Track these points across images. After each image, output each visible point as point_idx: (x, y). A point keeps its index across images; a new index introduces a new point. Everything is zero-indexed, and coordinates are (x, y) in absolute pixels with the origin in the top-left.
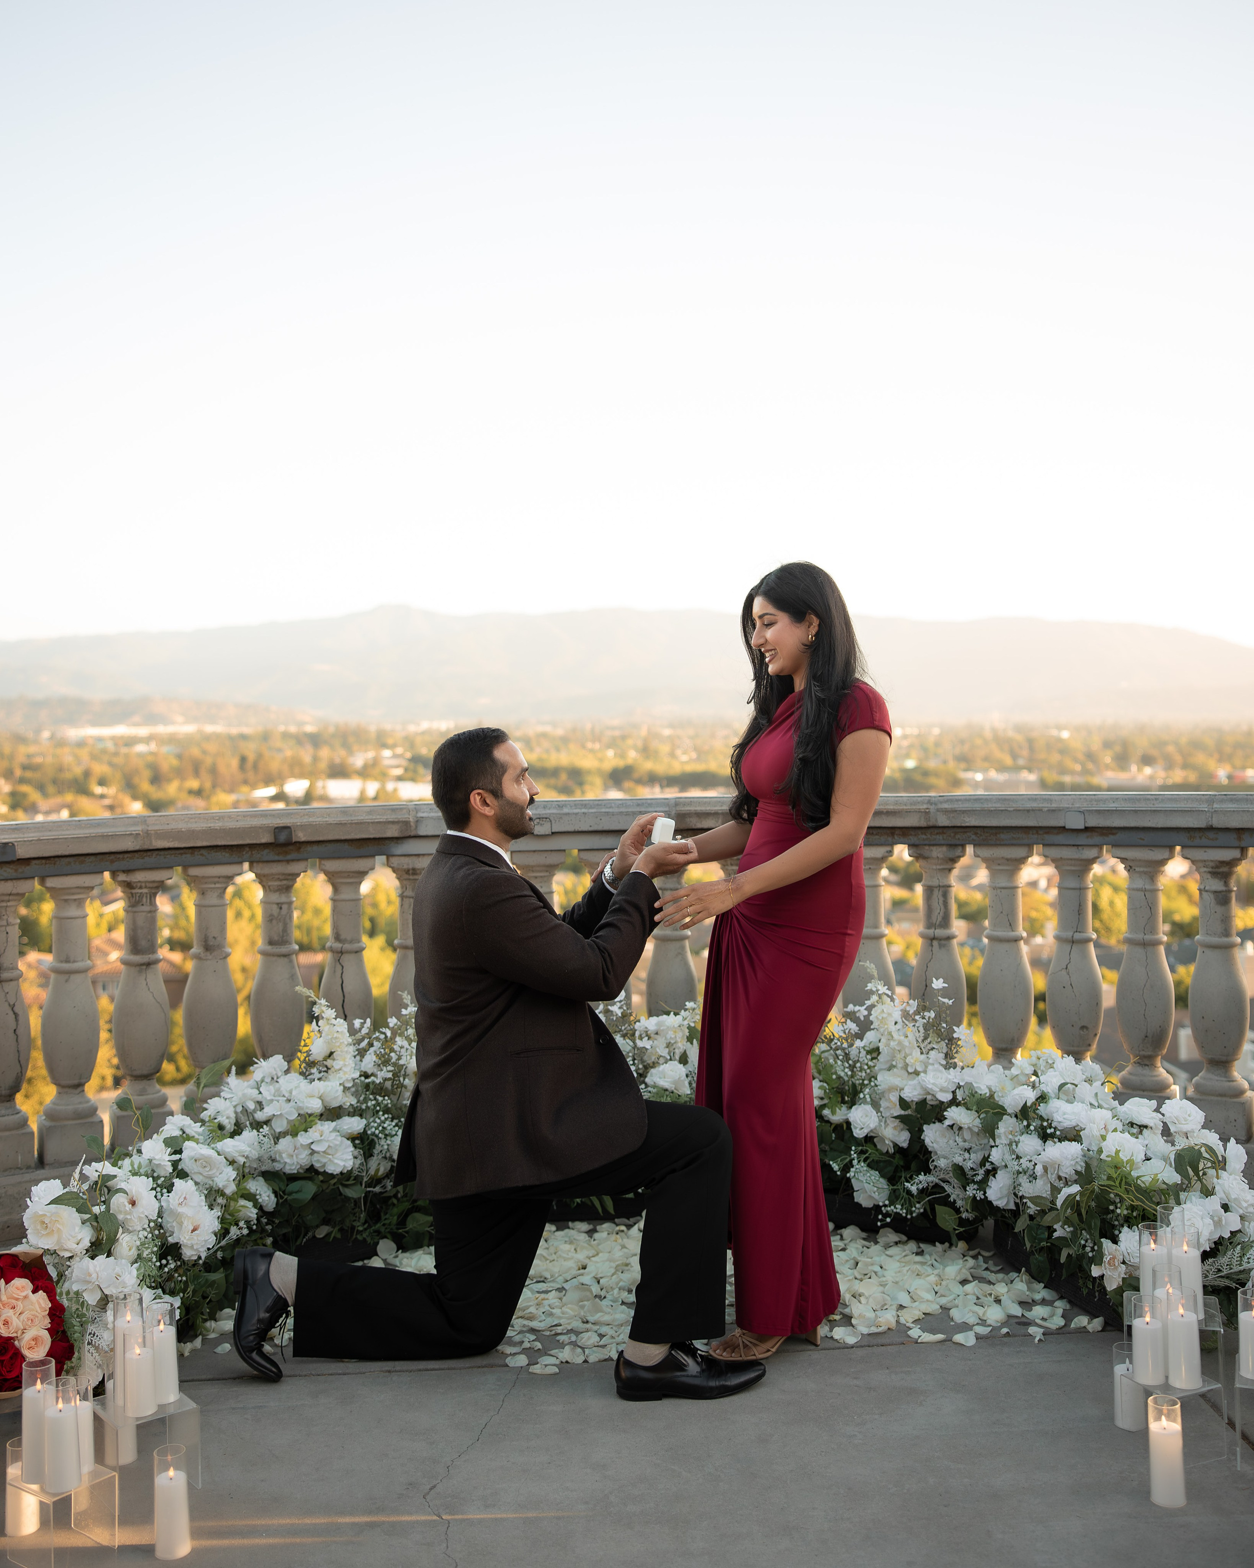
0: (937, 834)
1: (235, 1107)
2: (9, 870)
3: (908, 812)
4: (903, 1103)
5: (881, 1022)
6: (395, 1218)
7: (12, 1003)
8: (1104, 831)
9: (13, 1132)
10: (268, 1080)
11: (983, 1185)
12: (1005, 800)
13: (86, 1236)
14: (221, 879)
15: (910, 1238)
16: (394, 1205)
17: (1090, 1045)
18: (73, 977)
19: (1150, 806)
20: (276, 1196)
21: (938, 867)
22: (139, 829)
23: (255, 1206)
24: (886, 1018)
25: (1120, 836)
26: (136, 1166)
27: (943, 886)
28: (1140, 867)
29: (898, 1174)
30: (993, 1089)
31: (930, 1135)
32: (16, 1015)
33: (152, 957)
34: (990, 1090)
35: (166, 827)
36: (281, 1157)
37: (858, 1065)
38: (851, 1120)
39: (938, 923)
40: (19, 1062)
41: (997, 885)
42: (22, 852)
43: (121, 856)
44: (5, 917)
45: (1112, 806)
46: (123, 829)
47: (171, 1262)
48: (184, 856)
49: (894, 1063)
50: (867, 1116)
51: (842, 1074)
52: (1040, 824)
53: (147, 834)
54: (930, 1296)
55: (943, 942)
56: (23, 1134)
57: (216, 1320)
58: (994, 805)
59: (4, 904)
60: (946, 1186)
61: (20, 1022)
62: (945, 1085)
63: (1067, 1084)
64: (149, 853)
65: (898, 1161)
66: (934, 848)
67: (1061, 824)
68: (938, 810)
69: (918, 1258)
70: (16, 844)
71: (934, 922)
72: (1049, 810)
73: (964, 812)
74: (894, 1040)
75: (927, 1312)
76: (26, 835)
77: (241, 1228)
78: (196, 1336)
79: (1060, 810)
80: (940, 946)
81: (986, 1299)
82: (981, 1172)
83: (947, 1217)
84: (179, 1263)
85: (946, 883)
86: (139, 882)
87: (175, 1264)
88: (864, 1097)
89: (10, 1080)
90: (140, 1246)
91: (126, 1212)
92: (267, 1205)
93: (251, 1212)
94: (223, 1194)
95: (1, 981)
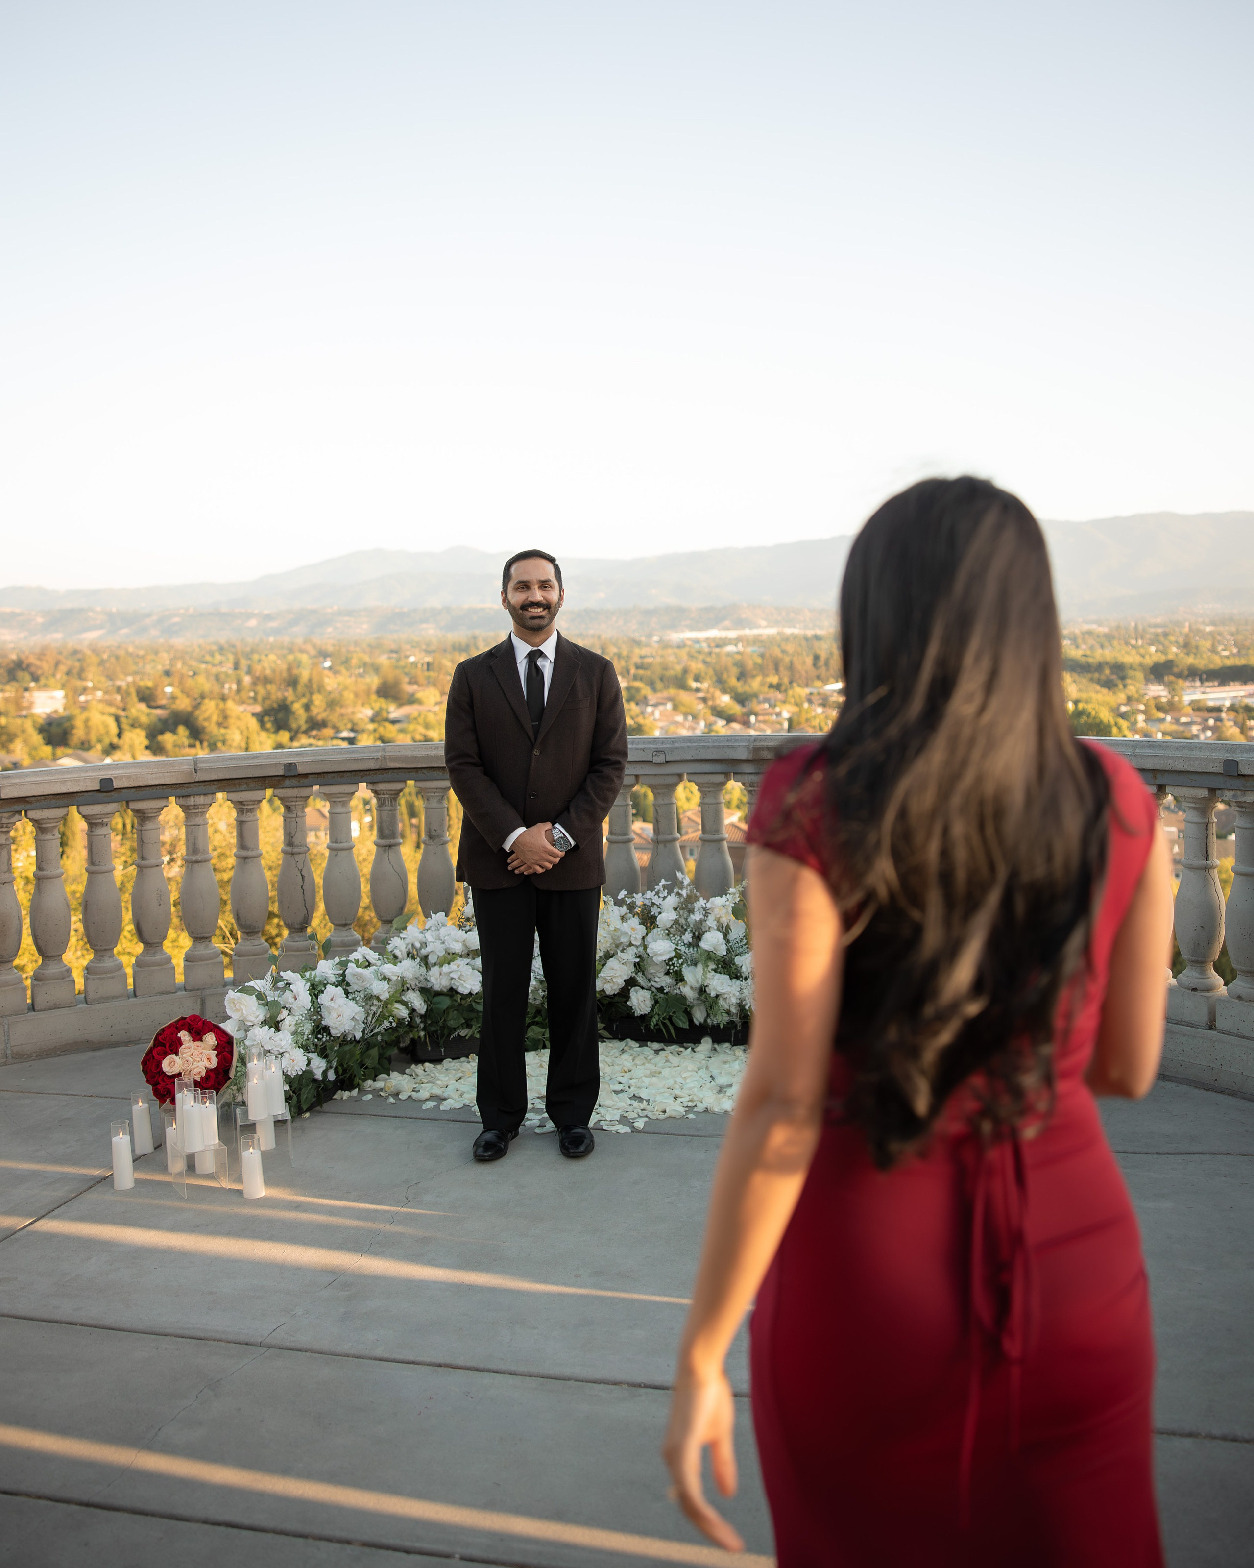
1: (408, 944)
2: (294, 781)
7: (301, 869)
9: (302, 953)
13: (261, 1013)
14: (437, 790)
18: (342, 853)
20: (426, 1004)
22: (379, 754)
23: (407, 1009)
32: (303, 877)
33: (392, 841)
35: (398, 754)
36: (432, 980)
40: (306, 907)
42: (301, 770)
43: (368, 773)
44: (295, 812)
46: (369, 755)
47: (324, 1037)
48: (411, 774)
53: (384, 757)
56: (308, 954)
57: (373, 1080)
59: (294, 803)
61: (305, 881)
64: (387, 771)
70: (297, 764)
76: (304, 758)
77: (391, 1023)
78: (356, 1088)
84: (331, 1038)
86: (382, 790)
87: (327, 1038)
89: (300, 918)
90: (296, 1024)
91: (290, 1004)
92: (419, 1010)
93: (403, 1012)
94: (378, 999)
95: (293, 854)
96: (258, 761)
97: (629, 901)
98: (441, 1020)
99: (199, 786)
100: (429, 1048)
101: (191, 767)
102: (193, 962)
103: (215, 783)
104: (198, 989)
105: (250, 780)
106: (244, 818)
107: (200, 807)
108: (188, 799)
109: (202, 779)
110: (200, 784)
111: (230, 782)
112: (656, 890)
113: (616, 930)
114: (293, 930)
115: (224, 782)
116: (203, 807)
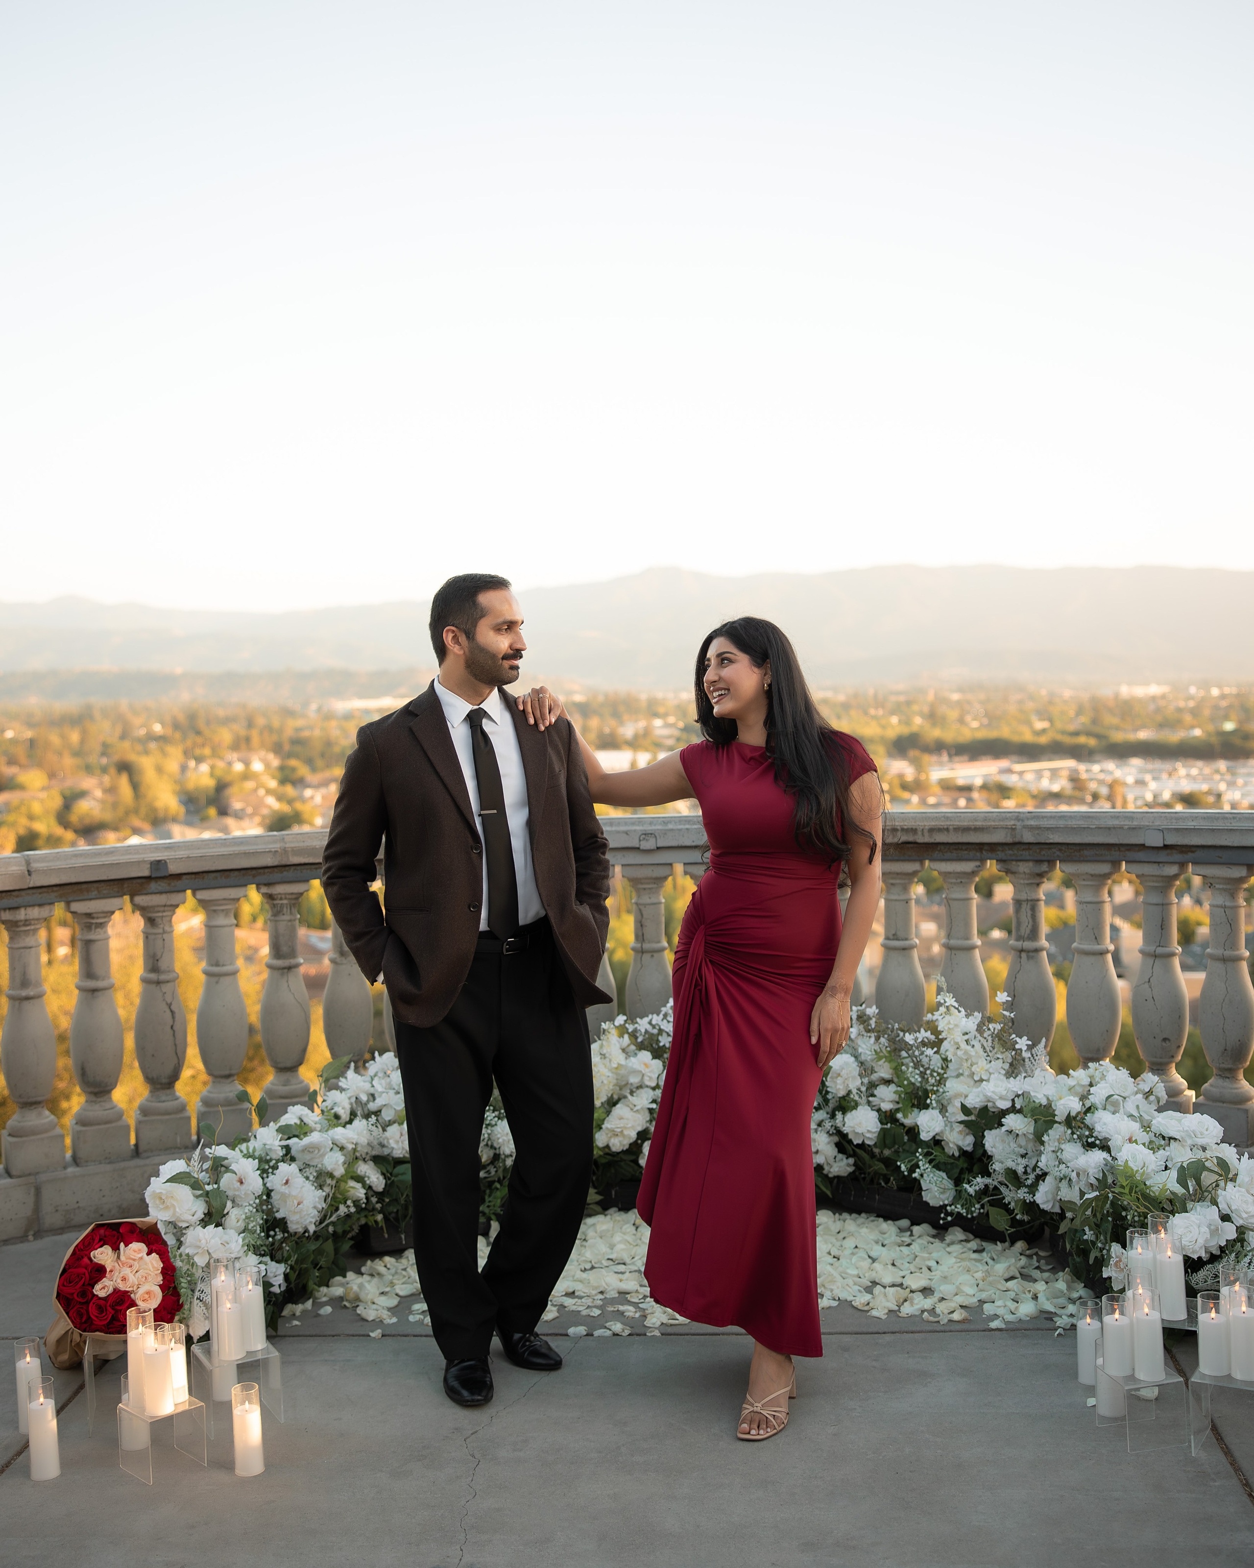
0: (1024, 849)
1: (349, 1098)
2: (163, 884)
3: (995, 828)
4: (965, 1110)
5: (949, 1033)
6: (499, 1201)
7: (169, 1002)
8: (1184, 849)
9: (173, 1116)
10: (381, 1074)
11: (1033, 1189)
12: (1089, 817)
13: (200, 1208)
15: (976, 1236)
16: (497, 1189)
17: (1173, 1057)
18: (222, 979)
19: (1228, 825)
20: (385, 1178)
21: (1026, 882)
22: (277, 846)
23: (364, 1187)
24: (953, 1028)
25: (1199, 854)
26: (251, 1151)
27: (1031, 900)
28: (1220, 884)
29: (963, 1176)
30: (1050, 1098)
31: (990, 1140)
32: (172, 1012)
33: (293, 962)
34: (1048, 1099)
35: (301, 844)
36: (388, 1142)
37: (928, 1072)
38: (919, 1123)
39: (1026, 936)
40: (177, 1054)
41: (1083, 900)
42: (173, 869)
43: (262, 871)
44: (162, 926)
45: (1191, 824)
46: (264, 847)
47: (278, 1233)
49: (961, 1071)
50: (933, 1120)
51: (913, 1080)
52: (1121, 842)
53: (285, 851)
54: (970, 1291)
55: (1031, 954)
56: (183, 1118)
57: (328, 1286)
58: (1078, 823)
59: (160, 914)
60: (1003, 1189)
61: (176, 1019)
62: (1004, 1093)
63: (1113, 1095)
64: (287, 868)
65: (963, 1164)
66: (1021, 864)
67: (1141, 842)
68: (1024, 827)
69: (975, 1256)
70: (168, 861)
71: (1023, 934)
72: (1129, 828)
73: (1048, 829)
74: (961, 1050)
75: (964, 1305)
76: (177, 853)
77: (348, 1207)
78: (309, 1299)
79: (1140, 828)
80: (1028, 958)
81: (1024, 1295)
82: (1032, 1177)
83: (999, 1217)
84: (286, 1235)
85: (1034, 897)
86: (280, 894)
87: (282, 1235)
88: (931, 1103)
89: (168, 1069)
90: (247, 1218)
91: (235, 1190)
92: (376, 1187)
93: (360, 1192)
94: (331, 1175)
95: (158, 983)
96: (114, 858)
97: (631, 1028)
98: (402, 1196)
99: (33, 894)
100: (386, 1236)
101: (21, 868)
102: (21, 1137)
103: (55, 889)
104: (30, 1175)
105: (102, 884)
106: (92, 936)
107: (33, 922)
108: (18, 912)
109: (38, 884)
110: (34, 891)
111: (76, 887)
112: (663, 1013)
113: (620, 1066)
114: (159, 1086)
115: (68, 887)
116: (36, 922)
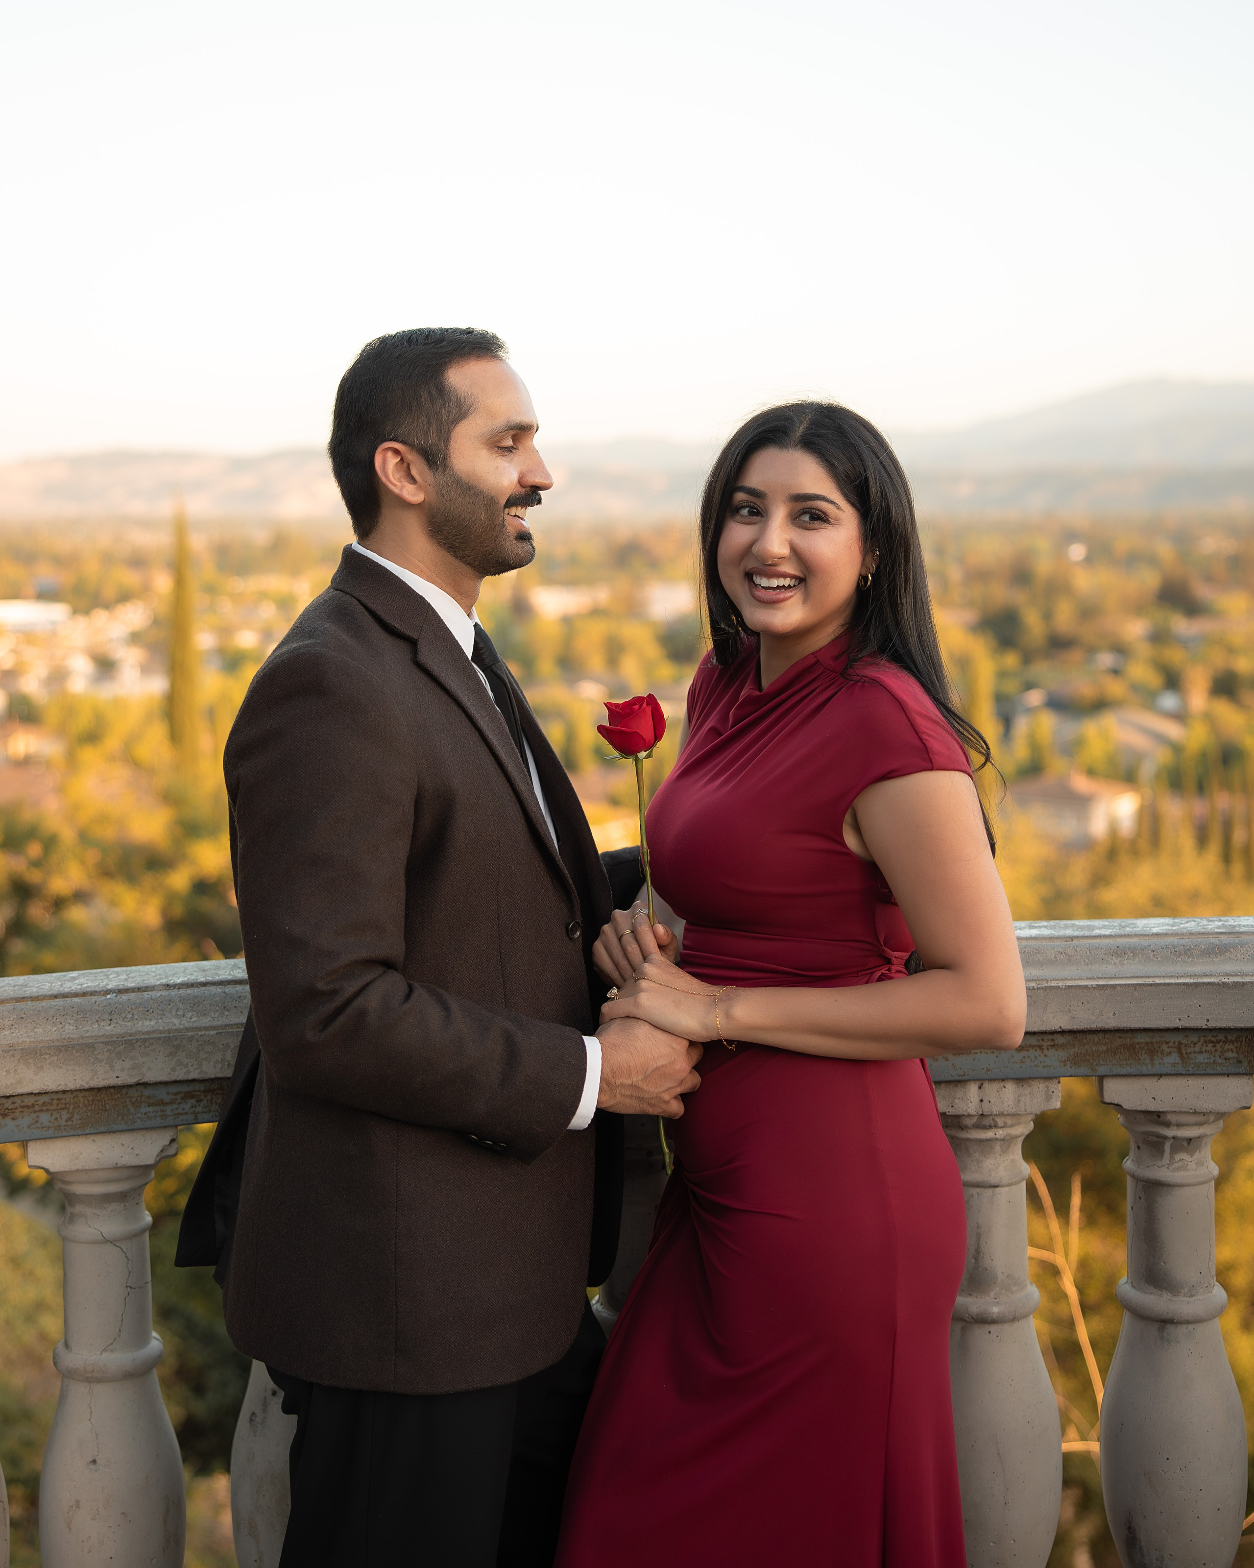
96: (1228, 968)
103: (1060, 1040)
105: (1194, 1038)
107: (1000, 1121)
108: (959, 1092)
115: (1096, 1038)
116: (1009, 1121)
